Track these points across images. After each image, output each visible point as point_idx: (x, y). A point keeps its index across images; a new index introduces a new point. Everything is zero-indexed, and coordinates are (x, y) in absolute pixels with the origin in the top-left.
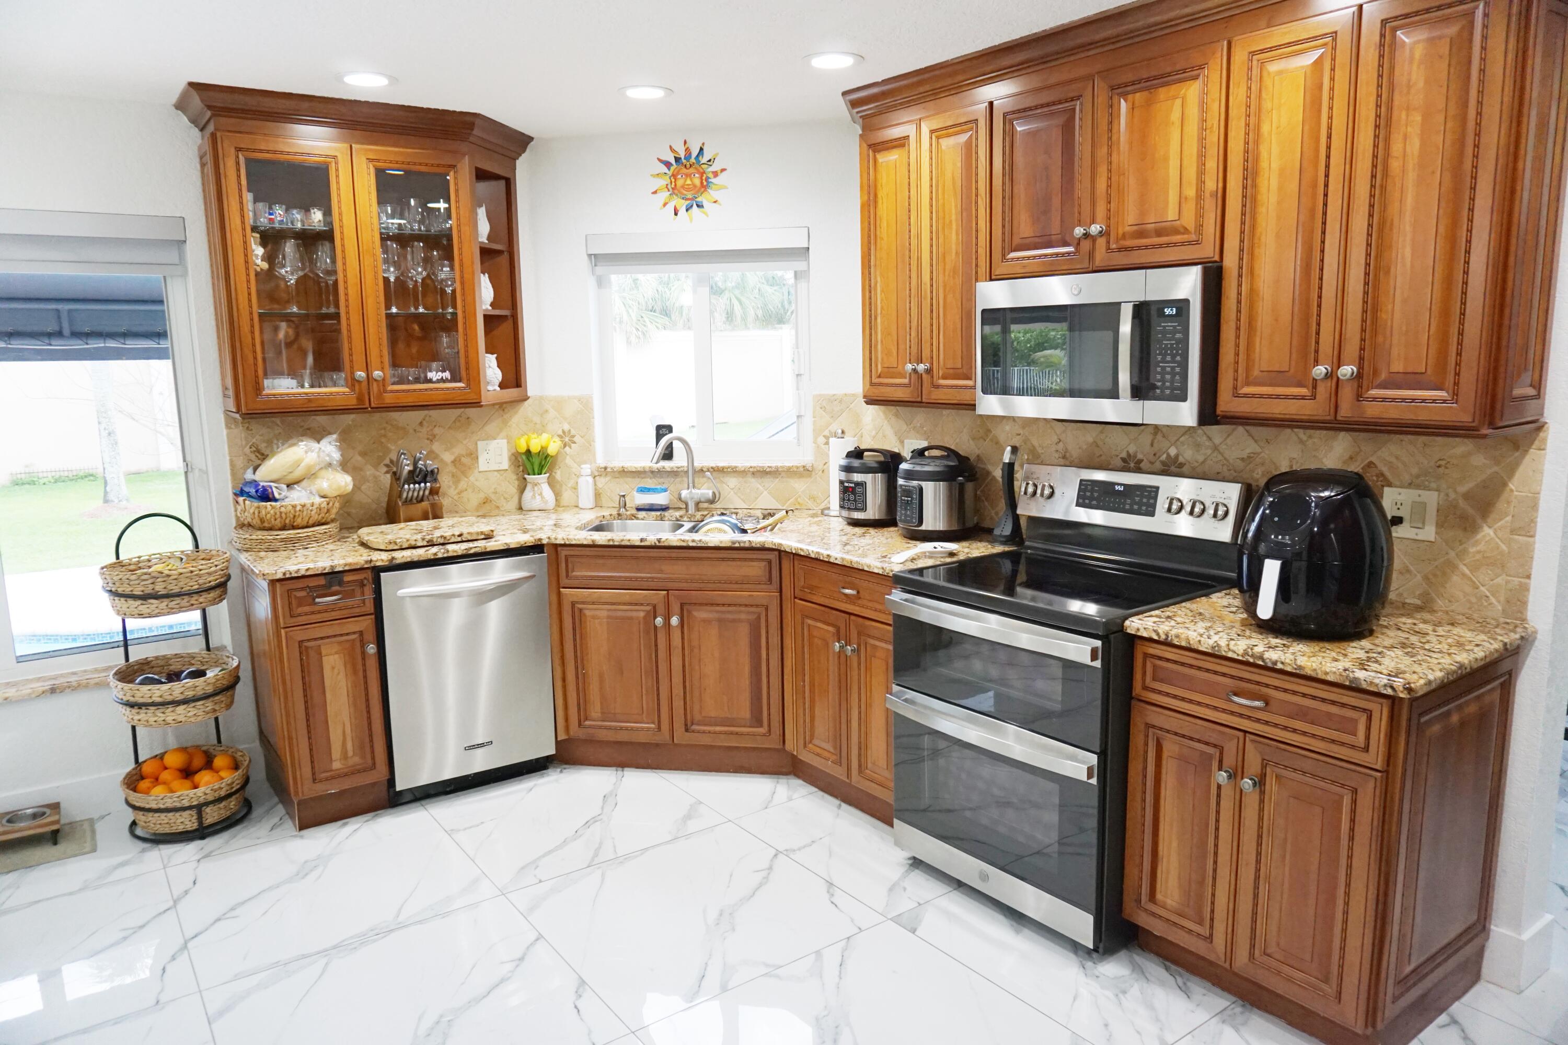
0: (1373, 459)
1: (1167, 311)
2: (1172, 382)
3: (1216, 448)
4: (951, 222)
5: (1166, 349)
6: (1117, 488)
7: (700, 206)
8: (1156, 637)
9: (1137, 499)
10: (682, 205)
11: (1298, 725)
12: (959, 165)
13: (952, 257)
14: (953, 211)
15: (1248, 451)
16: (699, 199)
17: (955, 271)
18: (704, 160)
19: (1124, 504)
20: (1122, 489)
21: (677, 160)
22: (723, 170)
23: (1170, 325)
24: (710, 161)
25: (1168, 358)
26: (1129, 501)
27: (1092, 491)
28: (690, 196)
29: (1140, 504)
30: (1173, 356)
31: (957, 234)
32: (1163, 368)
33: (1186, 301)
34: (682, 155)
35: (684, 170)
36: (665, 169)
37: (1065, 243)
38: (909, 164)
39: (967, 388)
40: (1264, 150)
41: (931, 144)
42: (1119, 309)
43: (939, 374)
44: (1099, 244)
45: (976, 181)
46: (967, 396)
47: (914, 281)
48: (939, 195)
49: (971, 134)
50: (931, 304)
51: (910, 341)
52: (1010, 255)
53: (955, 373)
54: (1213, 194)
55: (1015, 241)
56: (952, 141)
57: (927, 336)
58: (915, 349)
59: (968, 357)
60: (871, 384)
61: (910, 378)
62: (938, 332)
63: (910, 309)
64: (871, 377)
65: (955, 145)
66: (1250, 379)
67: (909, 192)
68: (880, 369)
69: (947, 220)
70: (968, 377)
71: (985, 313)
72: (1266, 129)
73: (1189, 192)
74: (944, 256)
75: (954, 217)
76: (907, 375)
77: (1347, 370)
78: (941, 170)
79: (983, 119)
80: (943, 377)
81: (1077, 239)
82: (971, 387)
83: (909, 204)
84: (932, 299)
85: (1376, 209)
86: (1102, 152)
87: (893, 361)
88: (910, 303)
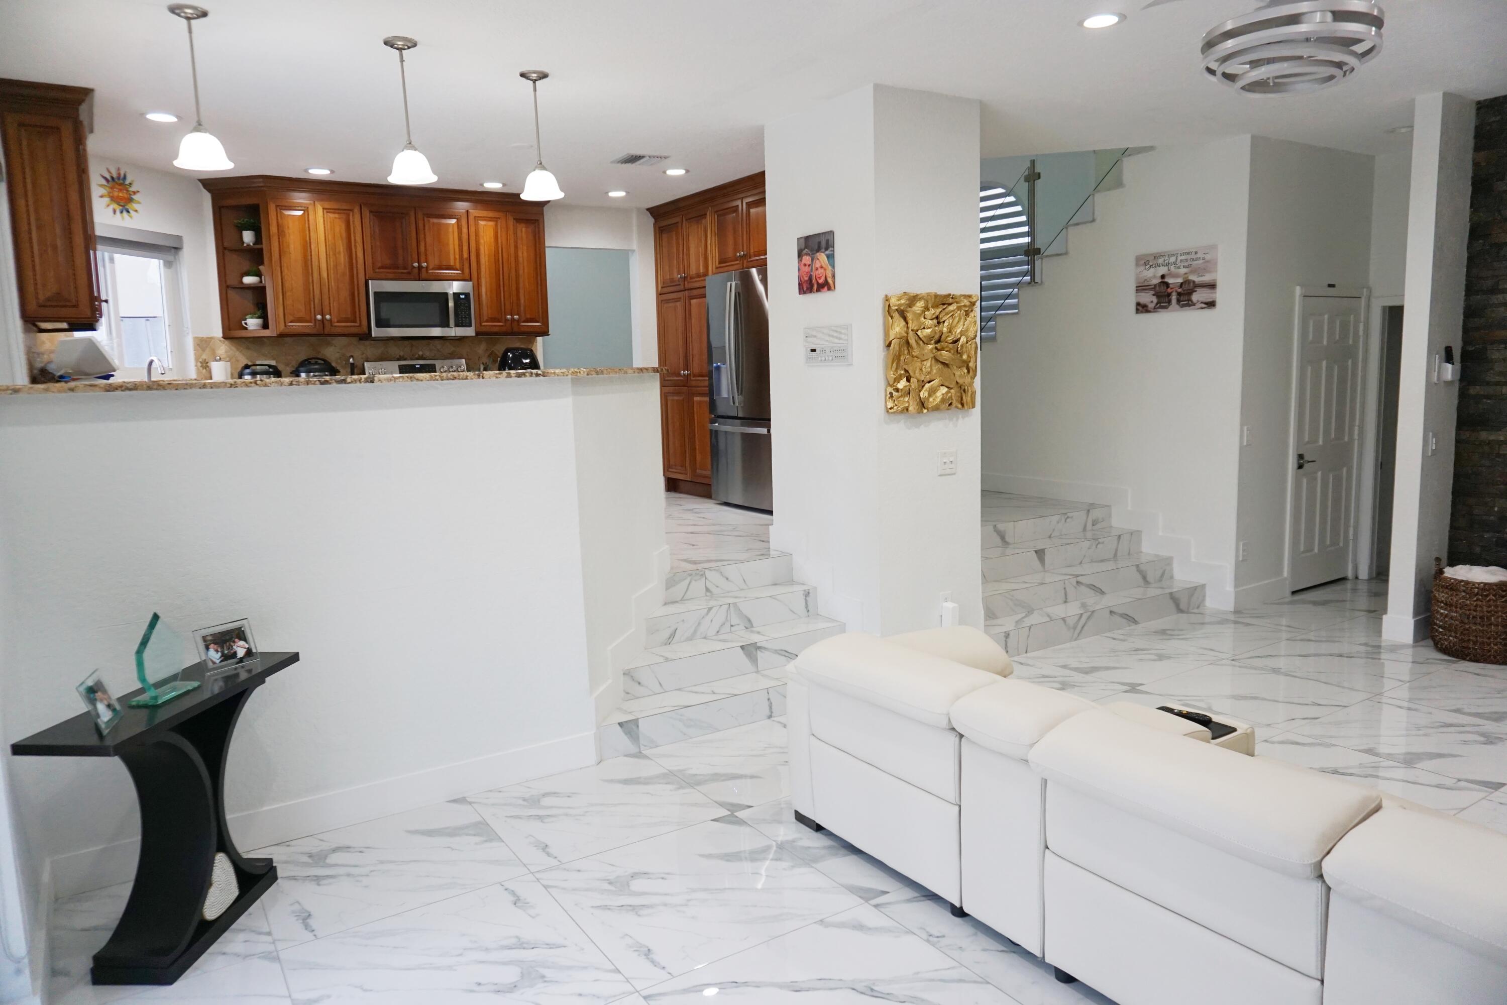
1: (461, 296)
2: (464, 322)
3: (438, 351)
5: (461, 309)
6: (417, 366)
7: (128, 212)
10: (118, 208)
12: (343, 227)
13: (341, 266)
16: (127, 207)
17: (344, 273)
18: (127, 182)
21: (112, 178)
22: (138, 192)
23: (462, 302)
24: (130, 184)
25: (462, 312)
27: (405, 368)
28: (122, 204)
30: (464, 312)
31: (345, 256)
32: (461, 316)
33: (469, 293)
34: (115, 176)
35: (117, 186)
36: (104, 182)
37: (405, 268)
38: (309, 221)
39: (354, 326)
40: (482, 248)
41: (324, 214)
42: (446, 294)
43: (336, 320)
44: (424, 270)
45: (355, 236)
46: (355, 330)
47: (316, 275)
48: (330, 238)
49: (348, 215)
50: (329, 288)
51: (314, 305)
52: (377, 270)
53: (346, 320)
54: (466, 259)
55: (379, 265)
56: (337, 216)
57: (326, 303)
58: (318, 308)
59: (354, 313)
60: (286, 326)
61: (315, 323)
62: (334, 301)
63: (313, 289)
64: (285, 323)
65: (339, 218)
66: (485, 320)
67: (310, 233)
68: (291, 318)
69: (337, 251)
70: (355, 321)
71: (376, 294)
72: (482, 241)
73: (457, 257)
74: (336, 266)
75: (342, 250)
76: (313, 321)
77: (516, 317)
78: (331, 227)
79: (357, 210)
80: (338, 322)
81: (414, 267)
82: (357, 326)
83: (310, 239)
84: (329, 286)
85: (517, 271)
86: (422, 236)
87: (302, 314)
88: (313, 286)
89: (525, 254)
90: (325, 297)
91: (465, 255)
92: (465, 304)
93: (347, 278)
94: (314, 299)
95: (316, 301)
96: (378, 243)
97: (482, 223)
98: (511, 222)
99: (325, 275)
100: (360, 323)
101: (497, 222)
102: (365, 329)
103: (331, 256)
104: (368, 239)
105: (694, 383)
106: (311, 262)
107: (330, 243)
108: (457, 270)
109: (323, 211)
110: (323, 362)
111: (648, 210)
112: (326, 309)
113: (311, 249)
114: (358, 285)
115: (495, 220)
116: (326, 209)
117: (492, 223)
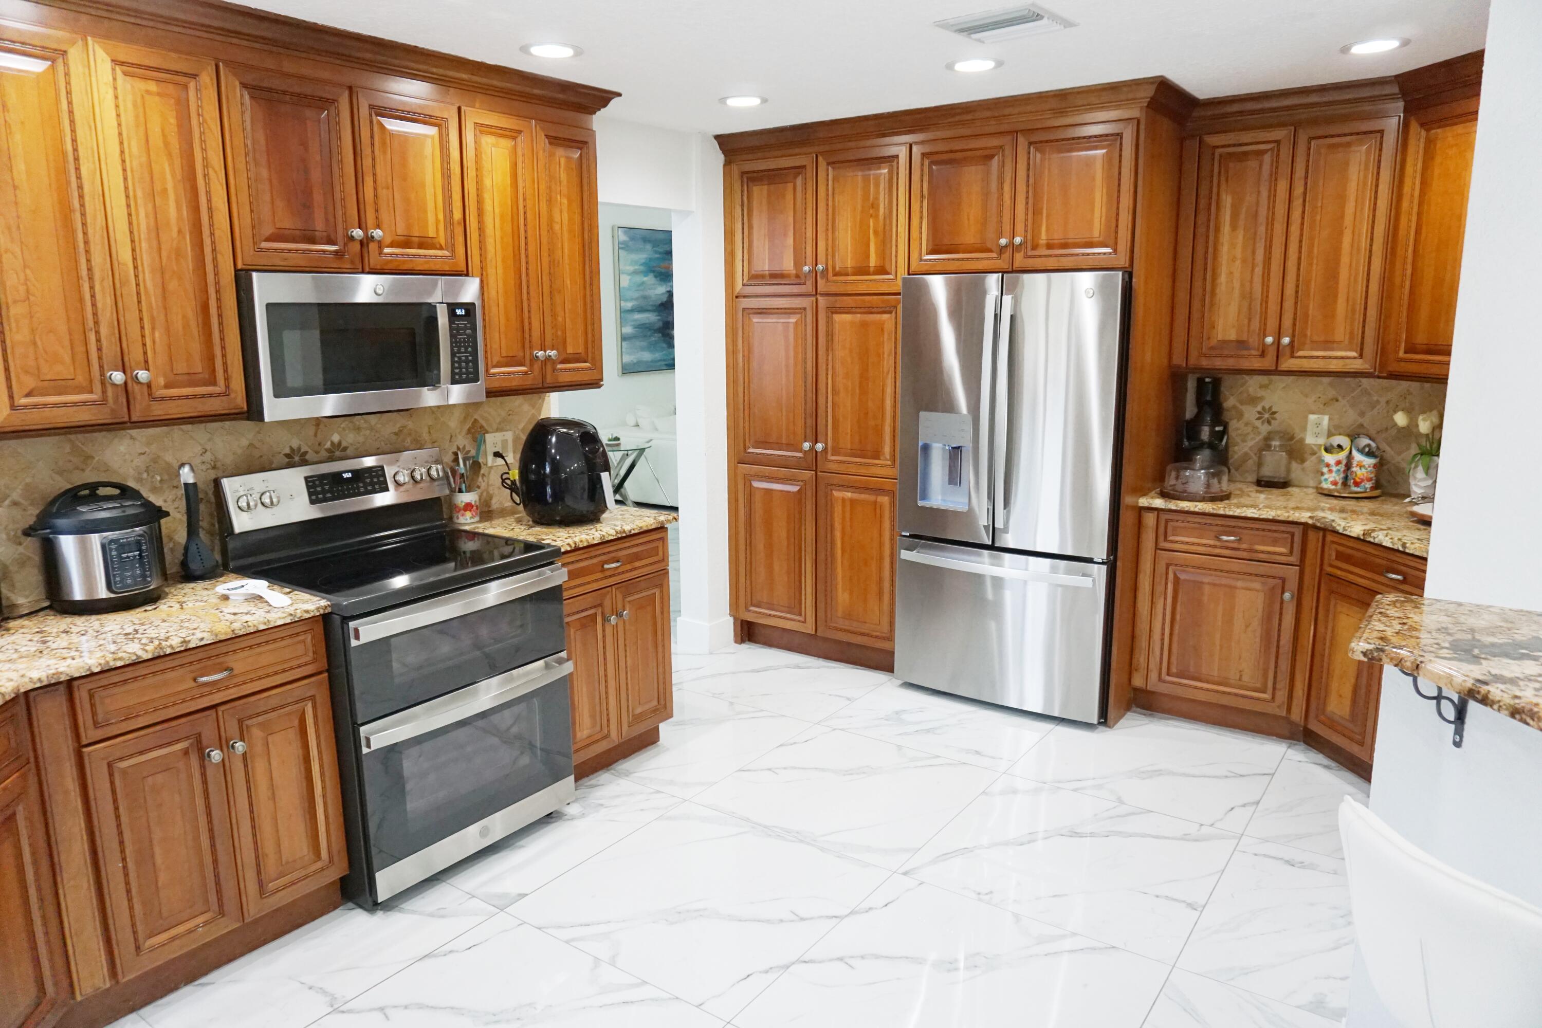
0: (476, 416)
1: (459, 312)
2: (467, 368)
4: (165, 191)
5: (460, 342)
6: (345, 476)
8: (569, 549)
9: (368, 480)
11: (637, 564)
12: (173, 121)
13: (170, 236)
14: (169, 177)
15: (398, 425)
17: (178, 253)
19: (358, 488)
20: (350, 475)
23: (462, 323)
25: (463, 350)
26: (361, 485)
27: (322, 485)
29: (372, 484)
30: (466, 348)
31: (179, 209)
32: (460, 358)
33: (473, 304)
37: (331, 242)
38: (69, 93)
39: (211, 395)
40: (487, 197)
41: (115, 79)
42: (432, 308)
43: (162, 381)
44: (373, 246)
45: (204, 150)
46: (216, 406)
47: (99, 258)
48: (135, 150)
49: (186, 87)
50: (138, 294)
51: (98, 340)
52: (264, 245)
53: (192, 380)
54: (459, 223)
55: (268, 230)
56: (152, 87)
57: (133, 331)
58: (110, 349)
59: (210, 359)
60: (13, 407)
61: (104, 392)
62: (153, 329)
63: (93, 296)
64: (11, 397)
65: (159, 94)
66: (495, 363)
67: (73, 131)
68: (30, 382)
69: (158, 187)
70: (214, 383)
71: (270, 307)
72: (487, 182)
73: (441, 217)
74: (157, 229)
75: (170, 185)
76: (97, 387)
77: (553, 353)
78: (137, 117)
79: (207, 78)
80: (167, 386)
81: (352, 238)
82: (219, 395)
83: (75, 150)
84: (138, 285)
85: (551, 252)
86: (367, 162)
87: (63, 370)
88: (92, 288)
89: (565, 216)
90: (131, 316)
91: (457, 215)
92: (466, 328)
93: (189, 263)
94: (96, 323)
95: (104, 331)
96: (265, 173)
97: (488, 141)
98: (543, 142)
99: (125, 255)
100: (227, 387)
101: (514, 138)
102: (239, 399)
103: (140, 201)
104: (239, 162)
105: (833, 467)
106: (83, 215)
107: (135, 163)
108: (441, 248)
109: (113, 70)
110: (116, 492)
111: (717, 137)
112: (135, 354)
113: (79, 177)
114: (217, 283)
115: (513, 135)
116: (122, 63)
117: (506, 143)
